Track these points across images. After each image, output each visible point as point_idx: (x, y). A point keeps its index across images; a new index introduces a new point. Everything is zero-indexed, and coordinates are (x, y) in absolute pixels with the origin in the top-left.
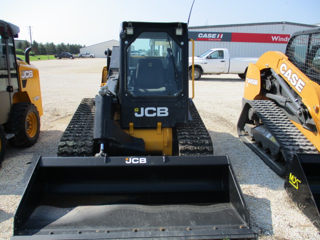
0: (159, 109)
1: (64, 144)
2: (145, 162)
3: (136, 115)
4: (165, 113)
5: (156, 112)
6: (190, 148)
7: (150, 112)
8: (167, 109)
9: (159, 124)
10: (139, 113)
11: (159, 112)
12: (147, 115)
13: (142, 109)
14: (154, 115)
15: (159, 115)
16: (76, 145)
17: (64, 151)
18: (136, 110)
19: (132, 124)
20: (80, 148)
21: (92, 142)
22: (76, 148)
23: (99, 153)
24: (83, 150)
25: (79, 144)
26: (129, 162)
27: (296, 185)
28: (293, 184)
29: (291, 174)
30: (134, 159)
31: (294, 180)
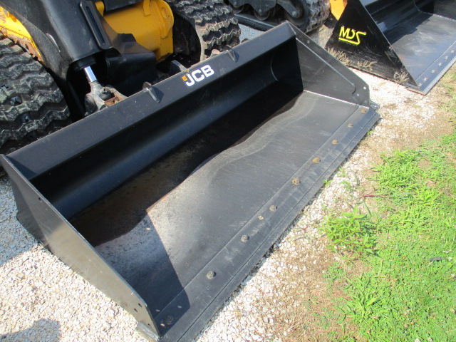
2: (212, 72)
19: (100, 6)
20: (28, 99)
21: (44, 75)
22: (17, 103)
23: (89, 91)
24: (41, 101)
25: (21, 90)
26: (193, 83)
27: (355, 39)
28: (349, 40)
29: (343, 29)
30: (194, 73)
31: (351, 34)
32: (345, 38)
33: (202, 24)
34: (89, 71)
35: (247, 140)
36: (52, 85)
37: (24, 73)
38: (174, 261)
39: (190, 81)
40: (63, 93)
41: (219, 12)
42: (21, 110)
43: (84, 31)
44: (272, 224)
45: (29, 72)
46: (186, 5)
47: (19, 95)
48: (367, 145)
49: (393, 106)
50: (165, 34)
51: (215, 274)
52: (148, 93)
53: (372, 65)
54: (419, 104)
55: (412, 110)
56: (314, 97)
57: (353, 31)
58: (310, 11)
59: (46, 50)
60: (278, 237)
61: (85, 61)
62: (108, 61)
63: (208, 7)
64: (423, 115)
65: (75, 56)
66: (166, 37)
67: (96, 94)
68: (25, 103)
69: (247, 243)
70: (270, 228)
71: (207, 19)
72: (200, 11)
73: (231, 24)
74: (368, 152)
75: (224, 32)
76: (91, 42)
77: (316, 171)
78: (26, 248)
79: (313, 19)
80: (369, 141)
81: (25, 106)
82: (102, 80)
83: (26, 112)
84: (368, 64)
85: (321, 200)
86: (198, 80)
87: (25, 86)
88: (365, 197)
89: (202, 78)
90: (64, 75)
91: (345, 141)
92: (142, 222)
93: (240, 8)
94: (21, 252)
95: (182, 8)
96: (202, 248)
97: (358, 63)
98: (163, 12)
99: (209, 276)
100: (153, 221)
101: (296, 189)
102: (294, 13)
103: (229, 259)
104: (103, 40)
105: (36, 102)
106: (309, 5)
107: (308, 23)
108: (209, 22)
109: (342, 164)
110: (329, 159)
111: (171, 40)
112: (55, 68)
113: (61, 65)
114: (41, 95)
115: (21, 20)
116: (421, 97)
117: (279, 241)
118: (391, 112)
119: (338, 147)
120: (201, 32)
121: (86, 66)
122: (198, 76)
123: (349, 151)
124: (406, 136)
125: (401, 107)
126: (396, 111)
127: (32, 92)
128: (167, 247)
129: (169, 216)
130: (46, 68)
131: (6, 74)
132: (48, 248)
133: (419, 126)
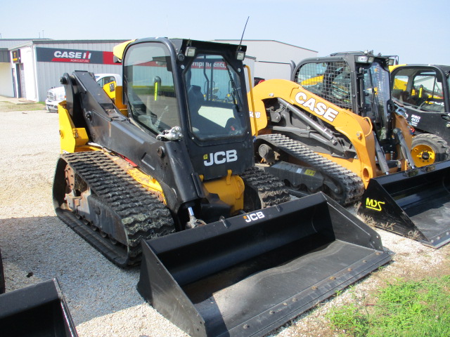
0: (228, 152)
1: (132, 220)
2: (263, 216)
3: (206, 164)
4: (233, 157)
5: (225, 157)
6: (271, 194)
7: (220, 158)
8: (235, 151)
9: (230, 172)
10: (208, 160)
11: (228, 156)
12: (218, 162)
13: (211, 155)
14: (223, 161)
15: (229, 160)
16: (148, 219)
17: (137, 230)
18: (205, 157)
19: (202, 177)
20: (156, 221)
21: (166, 210)
22: (150, 223)
23: (189, 221)
24: (162, 223)
25: (153, 216)
26: (250, 221)
27: (377, 207)
28: (373, 207)
29: (368, 200)
30: (251, 215)
31: (374, 204)
32: (370, 206)
33: (263, 191)
34: (190, 210)
35: (287, 265)
36: (169, 216)
37: (156, 208)
38: (224, 318)
39: (248, 219)
40: (174, 221)
41: (275, 185)
42: (151, 227)
43: (192, 187)
44: (292, 308)
45: (158, 208)
46: (253, 180)
47: (151, 219)
48: (376, 275)
49: (407, 254)
50: (238, 197)
51: (248, 327)
52: (222, 222)
53: (393, 226)
54: (430, 254)
55: (422, 257)
56: (342, 244)
57: (375, 201)
58: (346, 189)
59: (169, 197)
60: (295, 316)
61: (189, 203)
62: (202, 205)
63: (268, 182)
64: (432, 261)
65: (184, 200)
66: (239, 199)
67: (192, 222)
68: (154, 223)
69: (273, 315)
70: (291, 310)
71: (267, 188)
72: (263, 184)
73: (283, 193)
74: (377, 280)
75: (278, 198)
76: (194, 193)
77: (330, 284)
78: (140, 303)
79: (350, 194)
80: (380, 274)
81: (153, 225)
82: (196, 216)
83: (153, 228)
84: (389, 224)
85: (333, 303)
86: (254, 219)
87: (155, 214)
88: (367, 305)
89: (256, 218)
90: (176, 211)
91: (358, 270)
92: (209, 299)
93: (298, 186)
94: (136, 305)
95: (251, 181)
96: (243, 314)
97: (382, 224)
98: (238, 184)
99: (245, 327)
100: (216, 299)
101: (313, 292)
102: (336, 190)
103: (259, 321)
104: (200, 193)
105: (160, 223)
106: (345, 184)
107: (346, 197)
108: (268, 190)
109: (353, 284)
110: (342, 279)
111: (242, 201)
112: (172, 208)
113: (176, 205)
114: (163, 220)
115: (159, 181)
116: (433, 250)
117: (296, 318)
118: (403, 257)
119: (351, 273)
120: (261, 196)
121: (189, 206)
122: (254, 217)
123: (360, 276)
124: (412, 273)
125: (413, 255)
126: (408, 258)
127: (158, 218)
128: (222, 312)
129: (226, 298)
130: (167, 207)
131: (147, 207)
132: (151, 305)
133: (426, 268)
